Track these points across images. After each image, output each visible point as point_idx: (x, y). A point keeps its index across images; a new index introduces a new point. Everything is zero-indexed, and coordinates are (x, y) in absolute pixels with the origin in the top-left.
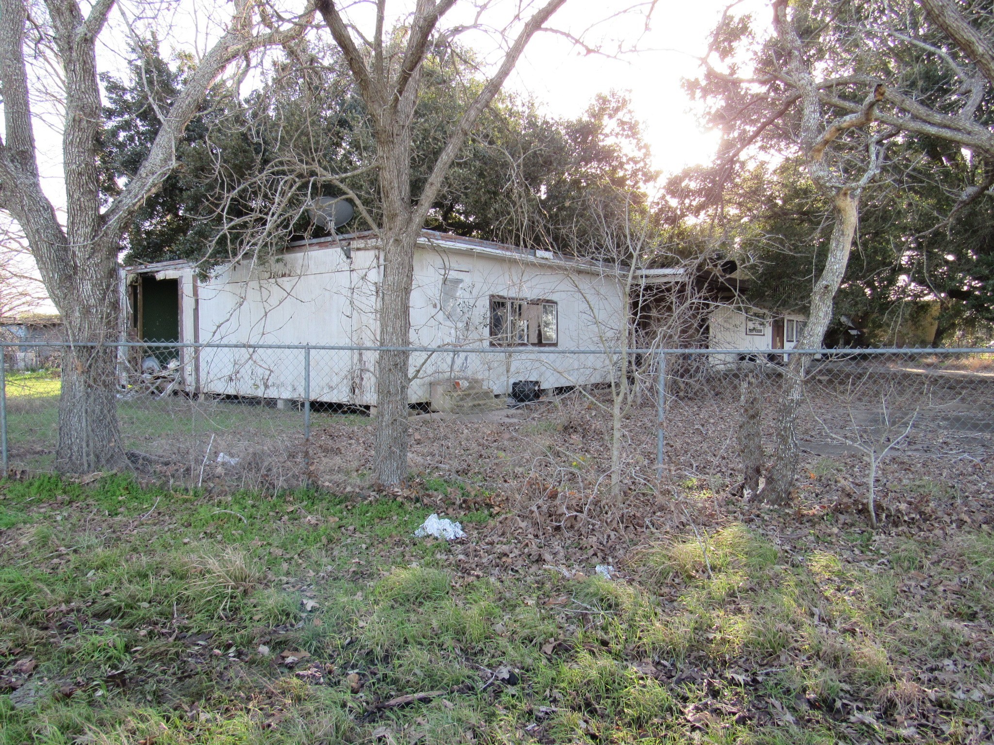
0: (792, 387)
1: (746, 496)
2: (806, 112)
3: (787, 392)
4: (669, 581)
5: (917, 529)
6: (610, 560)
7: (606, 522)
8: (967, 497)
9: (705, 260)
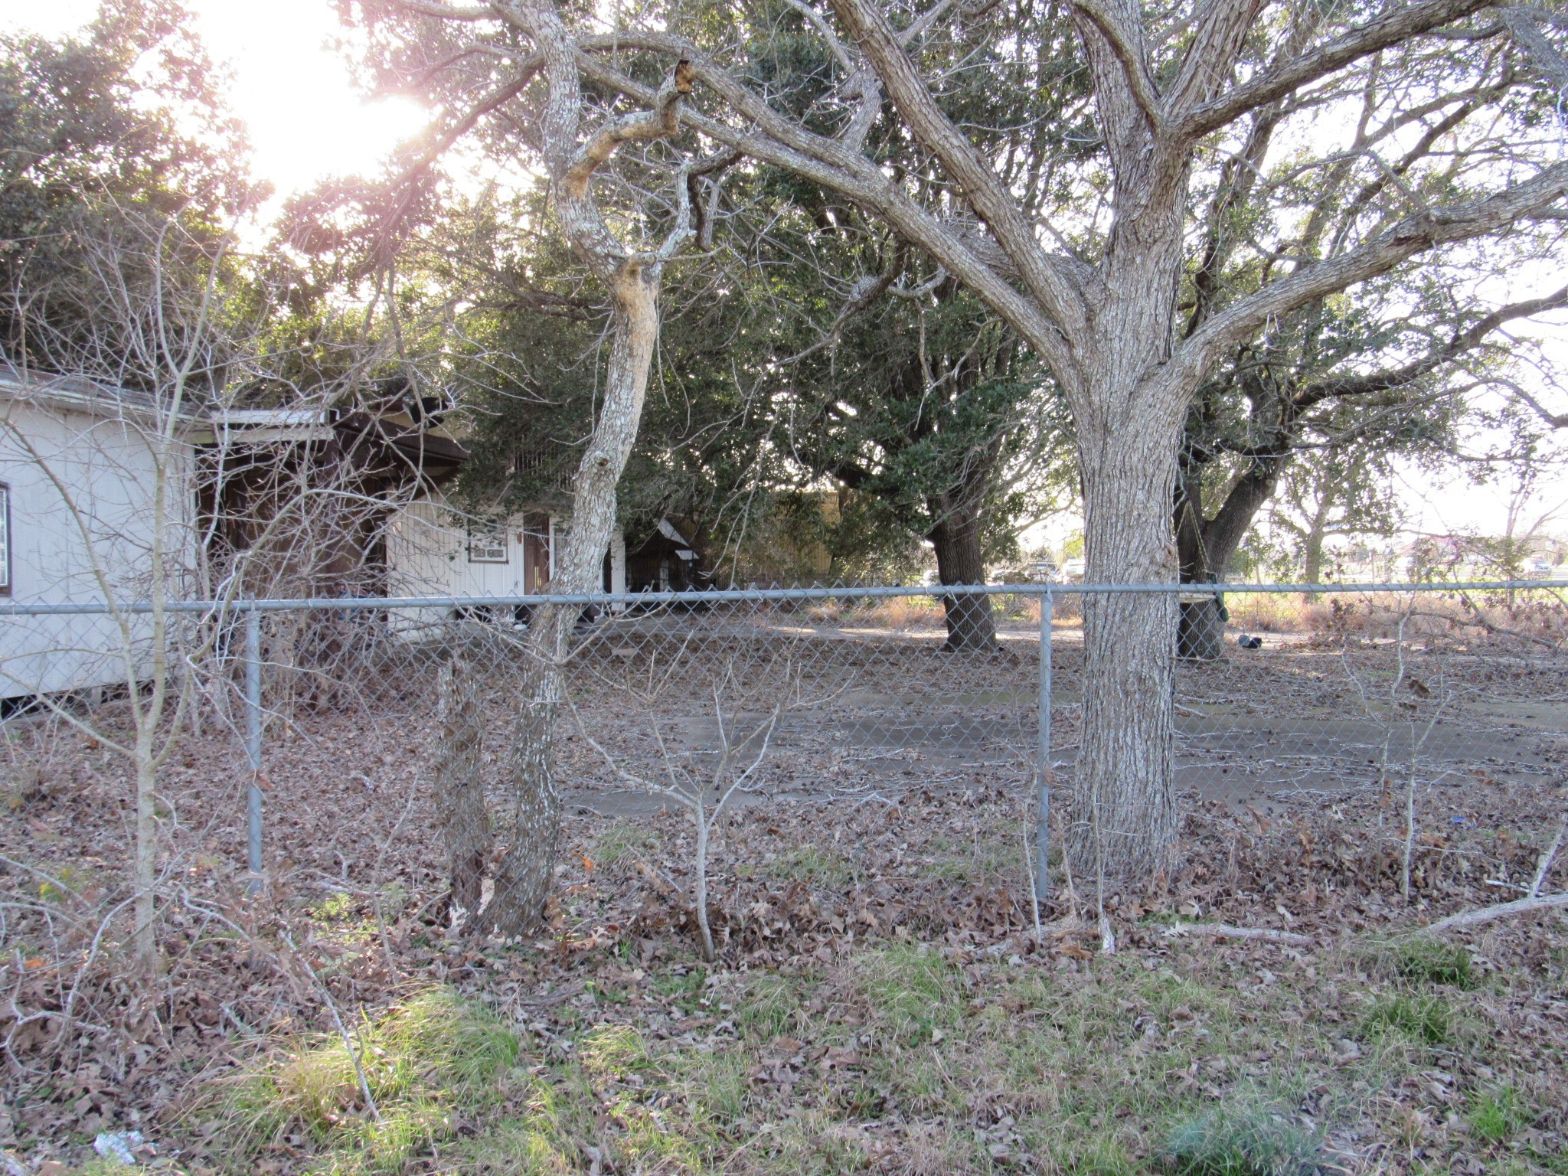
0: (541, 677)
1: (454, 922)
2: (556, 94)
3: (530, 690)
4: (277, 1143)
5: (786, 952)
6: (135, 1116)
7: (128, 1026)
8: (873, 876)
9: (352, 394)
